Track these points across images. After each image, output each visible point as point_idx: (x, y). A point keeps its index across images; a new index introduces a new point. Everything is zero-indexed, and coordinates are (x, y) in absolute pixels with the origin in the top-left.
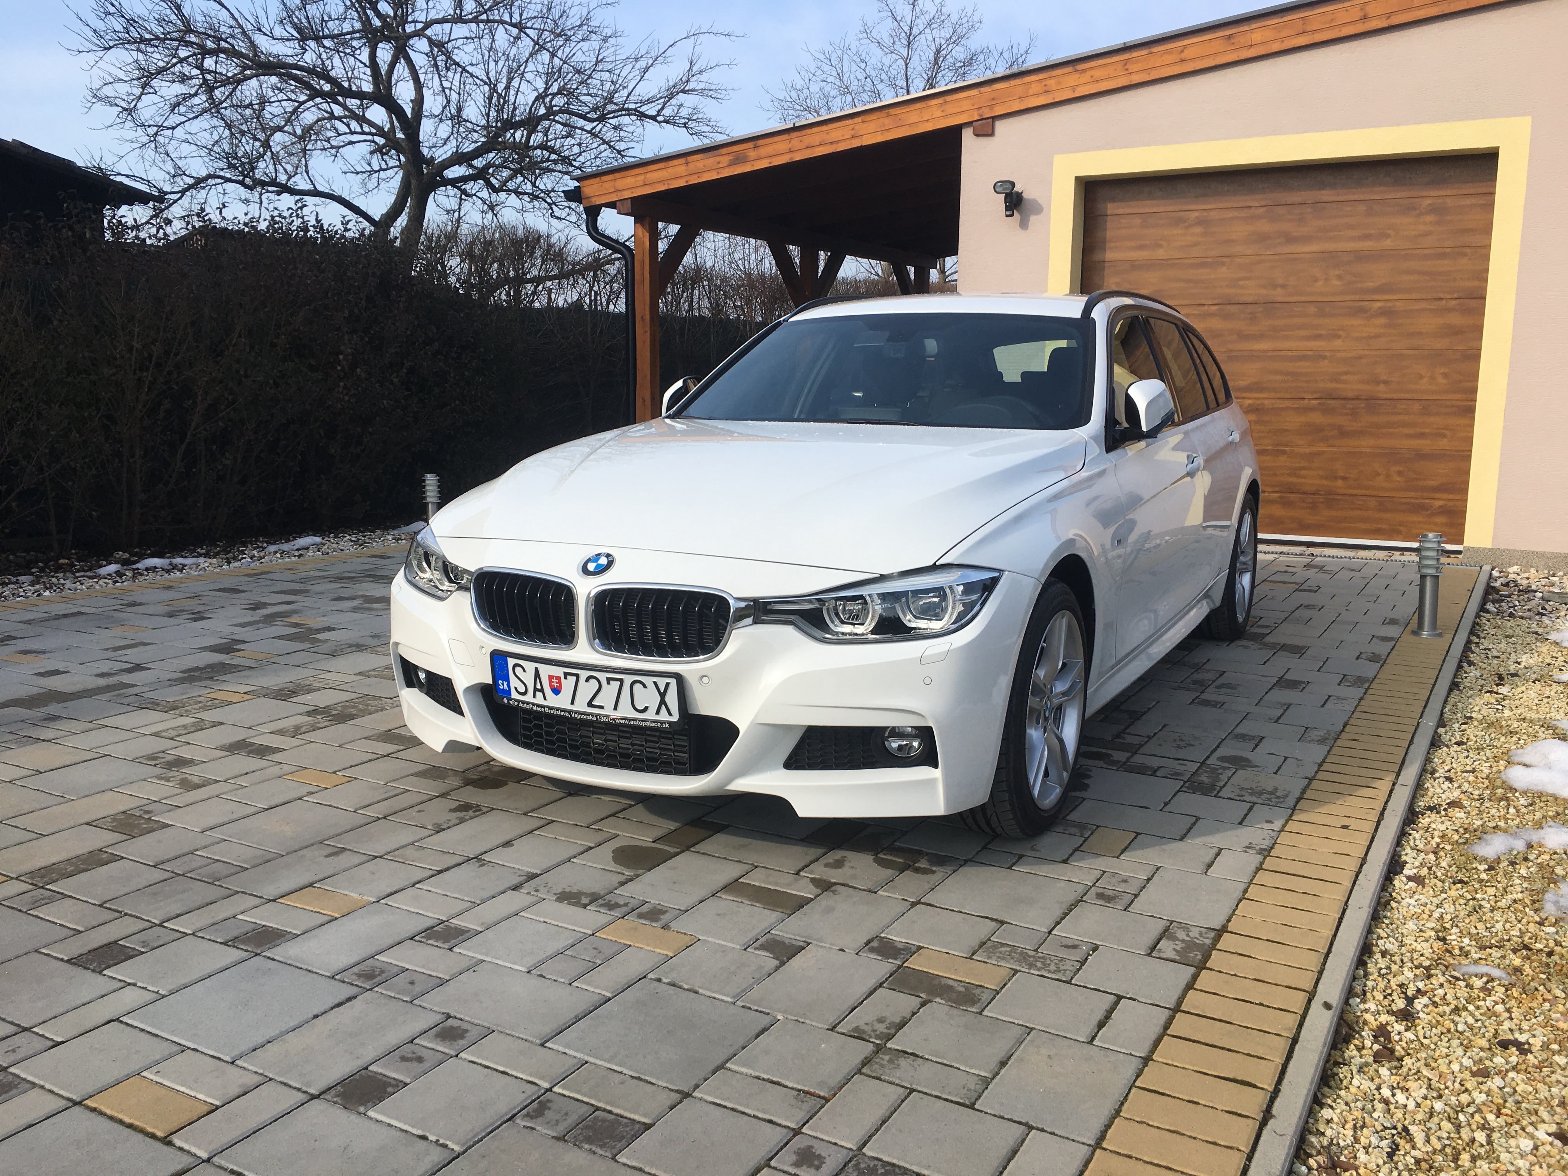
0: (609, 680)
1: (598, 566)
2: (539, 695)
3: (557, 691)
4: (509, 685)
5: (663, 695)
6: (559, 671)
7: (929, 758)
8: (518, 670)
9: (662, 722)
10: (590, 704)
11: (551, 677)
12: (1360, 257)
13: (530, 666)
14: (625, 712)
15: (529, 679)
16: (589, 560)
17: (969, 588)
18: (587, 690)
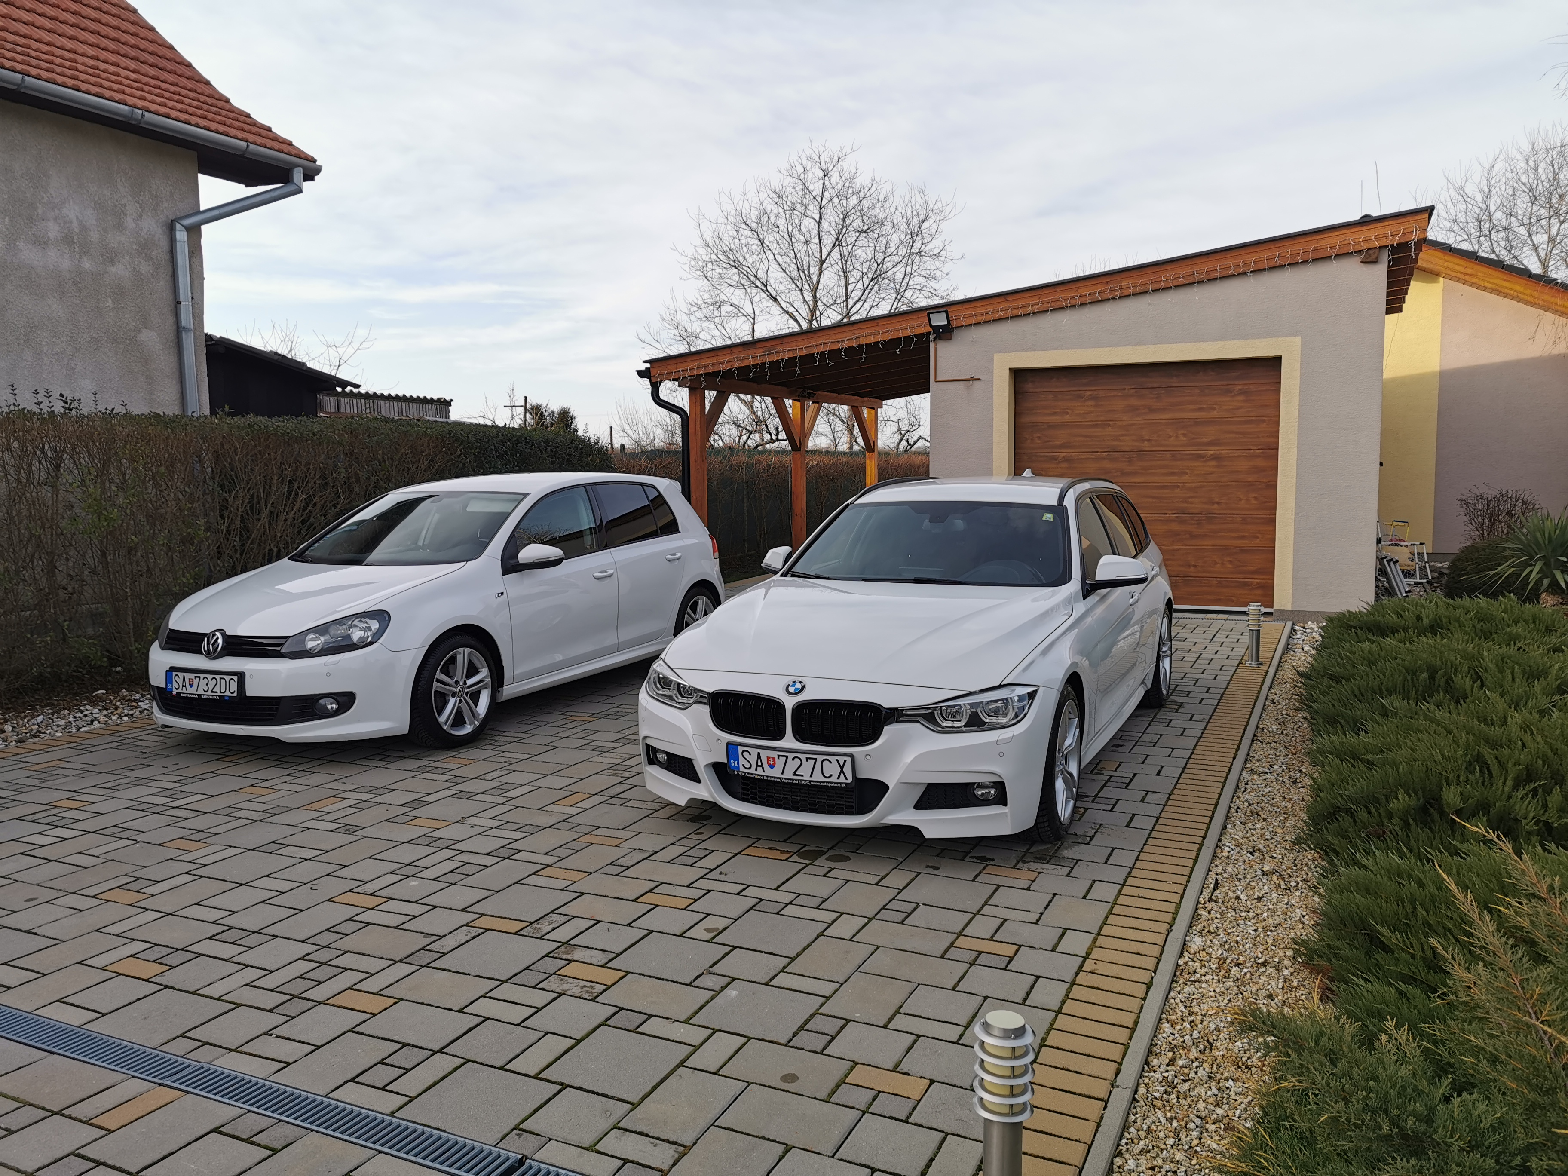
0: (807, 759)
1: (796, 689)
2: (760, 769)
3: (772, 766)
4: (738, 763)
5: (842, 768)
6: (774, 754)
7: (1001, 798)
8: (745, 754)
9: (841, 783)
10: (794, 774)
11: (768, 758)
12: (1197, 422)
13: (754, 752)
14: (818, 777)
15: (753, 759)
16: (789, 685)
17: (1021, 698)
18: (792, 765)
